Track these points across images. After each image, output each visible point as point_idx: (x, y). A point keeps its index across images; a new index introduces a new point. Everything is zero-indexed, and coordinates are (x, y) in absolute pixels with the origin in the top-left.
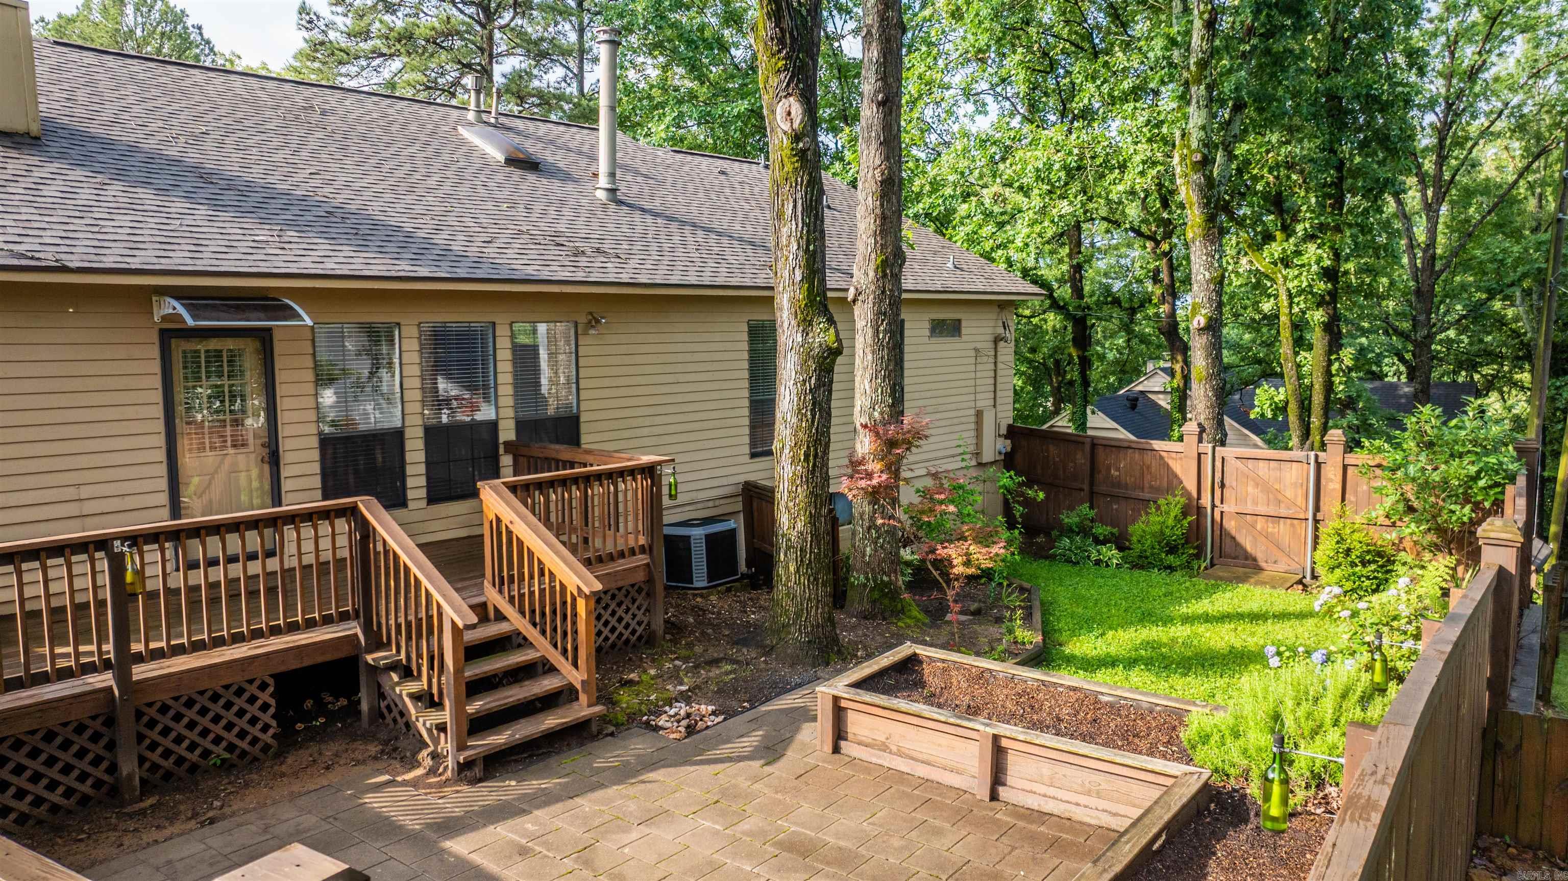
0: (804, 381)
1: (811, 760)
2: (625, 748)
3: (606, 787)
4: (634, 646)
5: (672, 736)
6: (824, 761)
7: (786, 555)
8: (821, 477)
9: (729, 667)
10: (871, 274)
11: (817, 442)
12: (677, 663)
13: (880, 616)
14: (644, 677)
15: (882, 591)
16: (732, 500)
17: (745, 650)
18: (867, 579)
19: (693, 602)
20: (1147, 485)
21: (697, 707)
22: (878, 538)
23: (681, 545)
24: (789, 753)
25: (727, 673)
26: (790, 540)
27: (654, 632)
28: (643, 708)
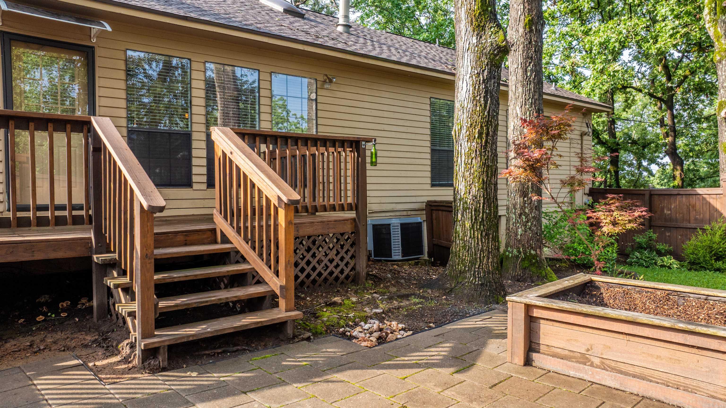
0: (478, 74)
1: (503, 371)
2: (316, 350)
3: (287, 384)
4: (342, 283)
5: (364, 344)
6: (517, 372)
7: (462, 215)
8: (492, 153)
9: (417, 301)
10: (521, 30)
11: (488, 123)
12: (375, 295)
13: (529, 280)
14: (346, 302)
15: (531, 261)
16: (419, 212)
17: (430, 291)
18: (519, 252)
19: (391, 268)
20: (692, 218)
21: (389, 323)
22: (527, 222)
23: (384, 231)
24: (479, 364)
25: (415, 304)
26: (466, 203)
27: (359, 273)
28: (342, 322)
